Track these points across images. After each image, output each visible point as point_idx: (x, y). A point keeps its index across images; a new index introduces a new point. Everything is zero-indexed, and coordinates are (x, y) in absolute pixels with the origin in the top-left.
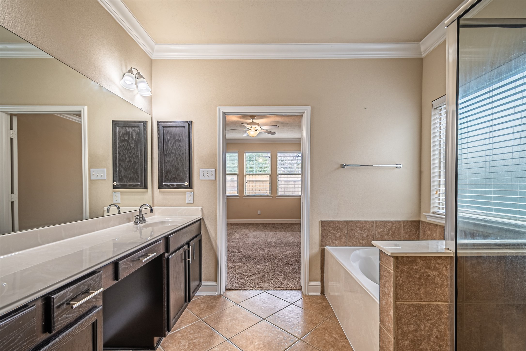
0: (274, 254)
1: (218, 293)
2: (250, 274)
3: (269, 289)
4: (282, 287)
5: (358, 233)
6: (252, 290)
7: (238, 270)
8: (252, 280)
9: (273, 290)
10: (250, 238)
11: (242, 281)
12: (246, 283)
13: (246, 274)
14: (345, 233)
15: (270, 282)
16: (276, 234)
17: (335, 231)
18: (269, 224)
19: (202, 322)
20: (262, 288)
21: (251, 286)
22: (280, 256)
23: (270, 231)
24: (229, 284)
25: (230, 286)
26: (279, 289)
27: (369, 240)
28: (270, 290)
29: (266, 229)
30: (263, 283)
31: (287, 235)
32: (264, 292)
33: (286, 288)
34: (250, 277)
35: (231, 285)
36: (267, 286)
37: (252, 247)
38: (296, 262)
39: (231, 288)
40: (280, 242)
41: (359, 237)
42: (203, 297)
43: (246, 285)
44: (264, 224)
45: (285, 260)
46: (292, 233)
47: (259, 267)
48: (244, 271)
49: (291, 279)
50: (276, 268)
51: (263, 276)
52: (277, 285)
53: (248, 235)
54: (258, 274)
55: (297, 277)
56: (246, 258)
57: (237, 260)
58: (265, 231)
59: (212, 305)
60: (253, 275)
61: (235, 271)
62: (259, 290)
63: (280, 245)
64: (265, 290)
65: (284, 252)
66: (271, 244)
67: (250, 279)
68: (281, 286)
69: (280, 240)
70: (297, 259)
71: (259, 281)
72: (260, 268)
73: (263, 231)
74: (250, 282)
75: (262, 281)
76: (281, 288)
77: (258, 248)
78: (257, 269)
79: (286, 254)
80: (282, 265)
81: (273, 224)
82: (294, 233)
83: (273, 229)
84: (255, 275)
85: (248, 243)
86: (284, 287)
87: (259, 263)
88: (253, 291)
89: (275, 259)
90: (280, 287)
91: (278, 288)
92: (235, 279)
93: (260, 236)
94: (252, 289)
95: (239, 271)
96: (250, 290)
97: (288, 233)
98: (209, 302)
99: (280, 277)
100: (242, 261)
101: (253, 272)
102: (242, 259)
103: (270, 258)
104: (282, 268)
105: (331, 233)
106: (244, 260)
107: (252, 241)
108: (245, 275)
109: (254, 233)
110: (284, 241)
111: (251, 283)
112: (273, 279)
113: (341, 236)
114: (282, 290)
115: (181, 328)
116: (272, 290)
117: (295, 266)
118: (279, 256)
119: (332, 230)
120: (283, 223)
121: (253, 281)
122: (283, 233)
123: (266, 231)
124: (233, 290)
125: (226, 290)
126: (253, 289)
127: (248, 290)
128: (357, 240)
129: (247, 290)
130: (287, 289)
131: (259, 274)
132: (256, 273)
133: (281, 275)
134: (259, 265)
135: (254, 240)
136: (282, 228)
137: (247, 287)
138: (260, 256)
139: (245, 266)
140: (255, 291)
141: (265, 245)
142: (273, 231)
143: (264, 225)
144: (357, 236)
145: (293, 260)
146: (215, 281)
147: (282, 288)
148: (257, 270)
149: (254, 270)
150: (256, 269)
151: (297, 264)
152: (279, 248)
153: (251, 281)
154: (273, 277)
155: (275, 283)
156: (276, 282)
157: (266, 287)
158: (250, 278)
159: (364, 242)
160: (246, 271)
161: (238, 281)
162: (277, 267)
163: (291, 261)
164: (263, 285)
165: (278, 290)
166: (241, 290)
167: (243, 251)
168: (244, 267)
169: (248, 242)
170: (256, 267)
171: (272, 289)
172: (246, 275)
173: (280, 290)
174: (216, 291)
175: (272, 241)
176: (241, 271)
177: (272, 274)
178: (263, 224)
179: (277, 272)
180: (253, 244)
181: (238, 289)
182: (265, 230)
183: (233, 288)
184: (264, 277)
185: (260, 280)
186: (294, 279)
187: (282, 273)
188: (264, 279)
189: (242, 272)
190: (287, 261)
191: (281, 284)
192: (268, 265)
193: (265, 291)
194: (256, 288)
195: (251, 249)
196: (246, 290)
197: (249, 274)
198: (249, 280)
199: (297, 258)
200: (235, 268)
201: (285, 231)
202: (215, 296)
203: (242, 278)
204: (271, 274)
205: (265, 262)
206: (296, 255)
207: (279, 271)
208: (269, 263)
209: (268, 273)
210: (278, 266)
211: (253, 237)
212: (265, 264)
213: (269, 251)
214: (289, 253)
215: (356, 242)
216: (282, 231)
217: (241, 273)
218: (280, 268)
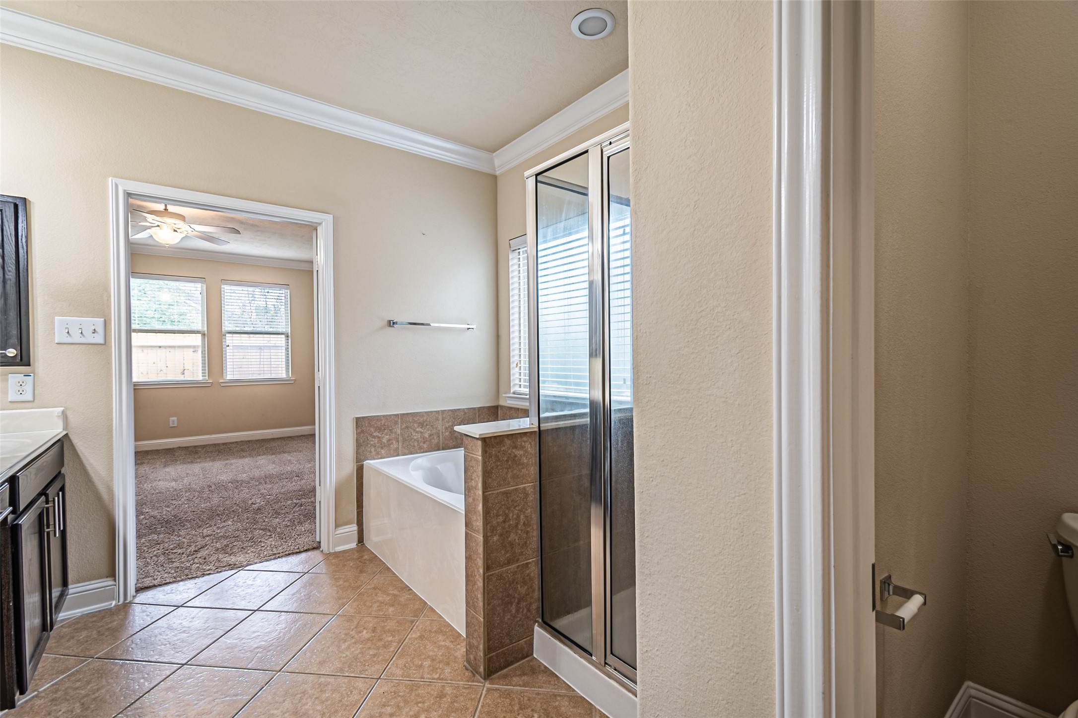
0: (239, 502)
1: (119, 602)
2: (193, 548)
3: (249, 563)
4: (279, 553)
5: (417, 432)
6: (210, 574)
7: (154, 549)
8: (200, 557)
9: (260, 562)
10: (160, 482)
11: (177, 564)
12: (189, 567)
13: (180, 551)
14: (396, 434)
15: (249, 551)
16: (231, 464)
17: (381, 433)
18: (204, 445)
19: (99, 661)
20: (233, 566)
21: (205, 568)
22: (255, 504)
23: (213, 460)
24: (143, 578)
25: (148, 582)
26: (273, 557)
27: (433, 440)
28: (252, 564)
29: (200, 457)
30: (231, 557)
31: (258, 463)
32: (240, 570)
33: (287, 553)
34: (193, 554)
35: (149, 579)
36: (242, 560)
37: (173, 498)
38: (295, 507)
39: (151, 584)
40: (247, 479)
41: (418, 438)
42: (74, 621)
43: (191, 570)
44: (188, 447)
45: (271, 508)
46: (270, 457)
47: (209, 532)
48: (172, 546)
49: (294, 536)
50: (253, 526)
51: (227, 546)
52: (265, 553)
53: (151, 477)
54: (212, 545)
55: (305, 531)
56: (168, 522)
57: (144, 531)
58: (197, 462)
59: (110, 626)
60: (199, 549)
61: (147, 551)
62: (225, 571)
63: (249, 483)
64: (240, 567)
65: (262, 494)
66: (224, 484)
67: (196, 557)
68: (276, 552)
69: (245, 475)
70: (295, 501)
71: (221, 556)
72: (214, 533)
73: (192, 462)
74: (197, 563)
75: (227, 554)
76: (277, 556)
77: (191, 497)
78: (207, 536)
79: (269, 497)
80: (264, 517)
81: (215, 444)
82: (273, 456)
83: (218, 455)
84: (206, 548)
85: (160, 493)
86: (282, 552)
87: (208, 525)
88: (211, 576)
89: (247, 511)
90: (275, 554)
91: (270, 557)
92: (155, 566)
93: (187, 474)
94: (208, 572)
95: (159, 550)
96: (203, 577)
97: (260, 458)
98: (98, 624)
99: (269, 538)
100: (159, 530)
101: (198, 543)
102: (154, 526)
103: (233, 511)
104: (269, 523)
105: (374, 437)
106: (162, 527)
107: (168, 487)
108: (178, 553)
109: (167, 470)
110: (256, 475)
111: (201, 564)
112: (253, 545)
113: (391, 440)
114: (279, 557)
115: (40, 690)
116: (256, 563)
117: (296, 514)
118: (252, 503)
119: (375, 432)
120: (242, 441)
121: (205, 559)
122: (247, 460)
123: (200, 462)
124: (156, 586)
125: (137, 591)
126: (212, 572)
127: (198, 578)
128: (416, 444)
129: (196, 577)
130: (289, 554)
131: (215, 544)
132: (208, 543)
133: (269, 534)
134: (208, 529)
135: (173, 484)
136: (242, 450)
137: (195, 573)
138: (204, 512)
139: (172, 537)
140: (218, 574)
141: (210, 489)
142: (220, 460)
143: (190, 449)
144: (416, 436)
145: (289, 505)
146: (107, 577)
147: (279, 555)
148: (207, 538)
149: (200, 539)
150: (204, 537)
151: (297, 509)
152: (248, 489)
153: (201, 561)
154: (252, 542)
155: (261, 550)
156: (263, 548)
157: (241, 562)
158: (194, 556)
159: (425, 446)
160: (179, 546)
161: (164, 569)
162: (255, 524)
163: (284, 508)
164: (233, 559)
165: (271, 560)
166: (181, 581)
167: (150, 510)
168: (168, 540)
169: (157, 491)
170: (201, 534)
171: (256, 561)
172: (183, 554)
173: (275, 559)
174: (113, 599)
175: (226, 479)
176: (163, 548)
177: (247, 537)
178: (185, 447)
179: (258, 531)
180: (175, 493)
181: (171, 581)
182: (198, 460)
183: (156, 582)
184: (231, 546)
185: (222, 554)
186: (301, 535)
187: (270, 531)
188: (231, 550)
189: (167, 550)
190: (274, 510)
191: (274, 549)
192: (232, 525)
193: (242, 568)
194: (218, 570)
195: (174, 502)
196: (192, 578)
197: (189, 550)
198: (194, 560)
199: (296, 499)
200: (145, 546)
201: (251, 456)
202: (110, 609)
203: (174, 560)
204: (245, 537)
205: (223, 521)
206: (291, 494)
207: (262, 529)
208: (233, 521)
209: (237, 537)
210: (258, 522)
211: (167, 477)
212: (223, 523)
213: (224, 498)
214: (275, 495)
215: (414, 446)
216: (244, 457)
217: (167, 552)
218: (264, 524)
